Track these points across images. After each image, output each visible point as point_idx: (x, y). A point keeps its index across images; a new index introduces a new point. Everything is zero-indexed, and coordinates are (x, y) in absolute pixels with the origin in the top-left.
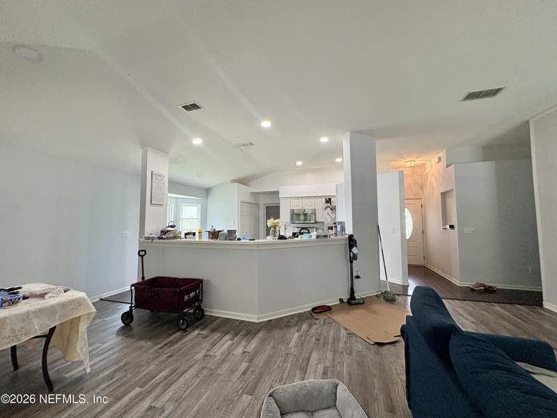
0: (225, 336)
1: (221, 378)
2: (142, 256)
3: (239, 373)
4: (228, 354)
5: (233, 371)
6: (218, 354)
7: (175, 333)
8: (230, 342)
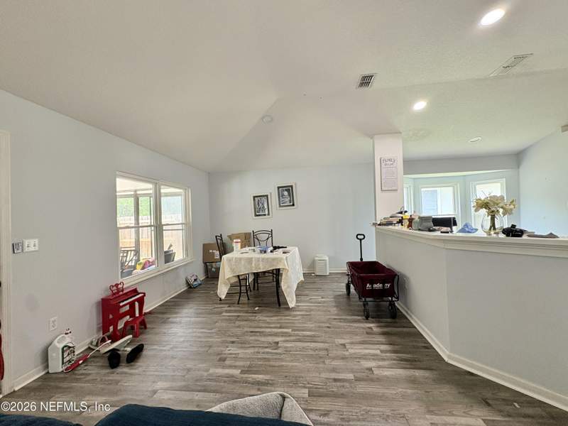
0: (387, 344)
1: (321, 365)
2: (361, 240)
3: (334, 375)
4: (356, 358)
5: (334, 370)
6: (351, 351)
7: (358, 316)
8: (378, 352)
